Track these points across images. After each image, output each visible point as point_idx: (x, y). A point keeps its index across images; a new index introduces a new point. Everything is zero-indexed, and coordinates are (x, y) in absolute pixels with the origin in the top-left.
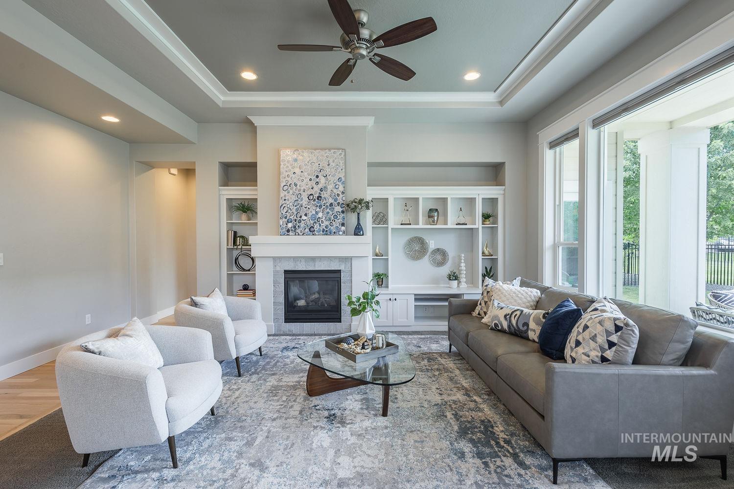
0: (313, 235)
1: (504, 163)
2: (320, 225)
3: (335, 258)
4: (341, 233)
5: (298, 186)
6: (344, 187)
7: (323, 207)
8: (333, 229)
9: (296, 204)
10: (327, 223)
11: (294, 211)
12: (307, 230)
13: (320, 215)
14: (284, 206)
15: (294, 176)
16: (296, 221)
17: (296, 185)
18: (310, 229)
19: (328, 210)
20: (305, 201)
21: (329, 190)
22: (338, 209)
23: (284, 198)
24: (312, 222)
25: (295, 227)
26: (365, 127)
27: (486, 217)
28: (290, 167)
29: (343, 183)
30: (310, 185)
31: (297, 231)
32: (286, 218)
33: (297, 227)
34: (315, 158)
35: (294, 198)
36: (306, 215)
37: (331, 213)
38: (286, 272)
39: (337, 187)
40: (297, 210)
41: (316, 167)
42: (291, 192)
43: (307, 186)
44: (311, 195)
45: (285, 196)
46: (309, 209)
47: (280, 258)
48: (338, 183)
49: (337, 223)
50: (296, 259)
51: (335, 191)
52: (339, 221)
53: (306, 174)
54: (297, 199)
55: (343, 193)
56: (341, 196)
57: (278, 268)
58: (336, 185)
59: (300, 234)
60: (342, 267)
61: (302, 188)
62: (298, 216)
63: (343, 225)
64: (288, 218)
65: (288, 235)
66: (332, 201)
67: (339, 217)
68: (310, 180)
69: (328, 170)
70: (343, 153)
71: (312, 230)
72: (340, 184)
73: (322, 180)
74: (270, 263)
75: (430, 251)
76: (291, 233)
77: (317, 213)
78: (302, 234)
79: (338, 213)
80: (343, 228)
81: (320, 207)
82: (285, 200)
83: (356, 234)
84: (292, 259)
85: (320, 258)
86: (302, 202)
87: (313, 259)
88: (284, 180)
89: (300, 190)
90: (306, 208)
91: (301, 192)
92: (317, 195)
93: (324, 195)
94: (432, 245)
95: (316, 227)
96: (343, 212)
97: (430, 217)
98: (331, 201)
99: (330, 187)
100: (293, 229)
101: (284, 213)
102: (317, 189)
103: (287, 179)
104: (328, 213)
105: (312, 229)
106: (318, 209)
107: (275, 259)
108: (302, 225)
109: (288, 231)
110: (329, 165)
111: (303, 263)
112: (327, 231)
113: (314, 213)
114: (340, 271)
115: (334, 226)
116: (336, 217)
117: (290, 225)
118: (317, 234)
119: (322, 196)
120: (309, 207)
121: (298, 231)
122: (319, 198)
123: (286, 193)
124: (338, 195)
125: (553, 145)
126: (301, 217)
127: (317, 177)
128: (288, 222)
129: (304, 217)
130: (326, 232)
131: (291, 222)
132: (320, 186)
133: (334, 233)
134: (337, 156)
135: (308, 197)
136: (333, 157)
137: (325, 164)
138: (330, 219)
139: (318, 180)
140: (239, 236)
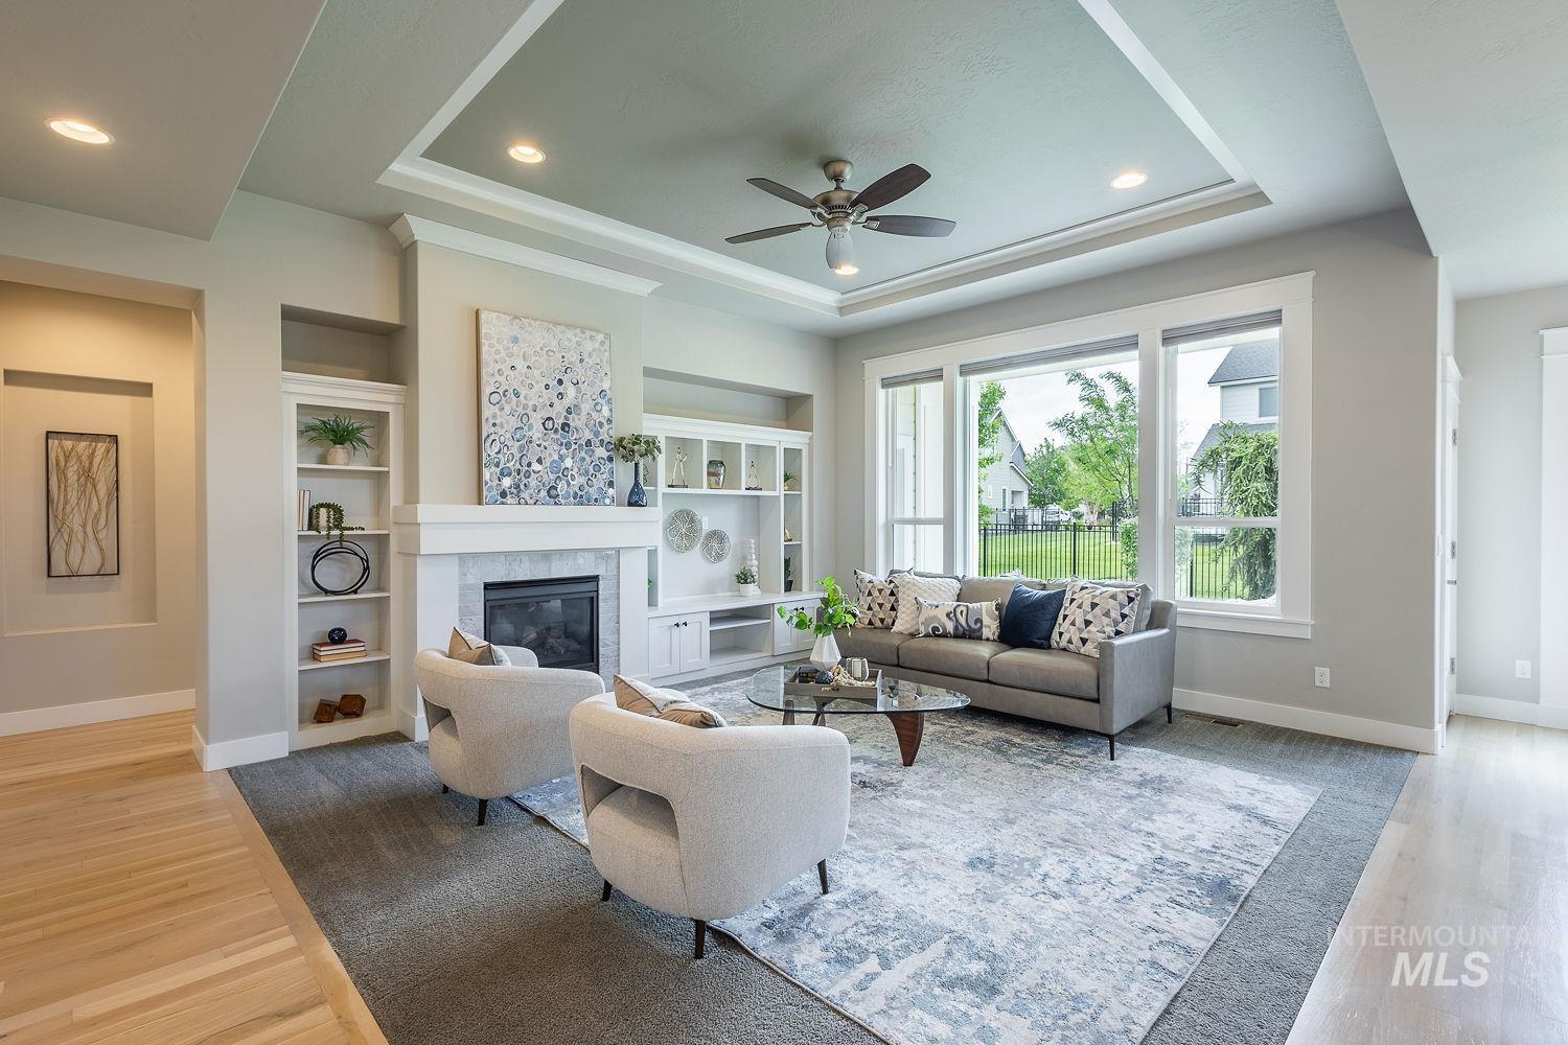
0: (556, 504)
1: (811, 396)
2: (569, 484)
3: (589, 550)
4: (607, 501)
5: (522, 397)
6: (611, 410)
7: (574, 446)
8: (593, 492)
9: (518, 436)
10: (583, 480)
11: (514, 450)
12: (544, 493)
13: (568, 463)
14: (492, 438)
15: (511, 373)
16: (519, 472)
17: (518, 395)
18: (548, 492)
19: (583, 454)
20: (537, 433)
21: (584, 413)
22: (601, 452)
23: (491, 421)
24: (553, 477)
25: (517, 486)
26: (638, 299)
27: (787, 478)
28: (503, 354)
29: (609, 402)
30: (546, 398)
31: (522, 495)
32: (497, 465)
33: (522, 487)
34: (554, 345)
35: (514, 422)
36: (540, 461)
37: (588, 460)
38: (488, 587)
39: (598, 408)
40: (521, 448)
41: (556, 361)
42: (507, 409)
43: (541, 400)
44: (549, 419)
45: (494, 416)
46: (546, 448)
47: (476, 556)
48: (600, 400)
49: (600, 481)
50: (511, 556)
51: (595, 415)
52: (604, 476)
53: (537, 373)
54: (520, 424)
55: (609, 421)
56: (606, 427)
57: (472, 580)
58: (596, 404)
59: (529, 501)
60: (600, 571)
61: (531, 404)
62: (524, 462)
63: (611, 484)
64: (501, 466)
65: (503, 503)
66: (591, 436)
67: (603, 470)
68: (547, 387)
69: (579, 373)
70: (607, 343)
71: (552, 494)
72: (603, 402)
73: (571, 392)
74: (452, 569)
75: (703, 534)
76: (509, 499)
77: (562, 458)
78: (532, 502)
79: (602, 462)
80: (611, 491)
81: (568, 446)
82: (494, 425)
83: (630, 504)
84: (502, 557)
85: (561, 552)
86: (530, 433)
87: (546, 555)
88: (493, 380)
89: (525, 407)
90: (539, 446)
91: (529, 411)
92: (561, 421)
93: (575, 421)
94: (706, 525)
95: (562, 487)
96: (610, 459)
97: (712, 474)
98: (588, 435)
99: (586, 407)
100: (515, 491)
101: (493, 454)
102: (560, 407)
103: (500, 379)
104: (583, 459)
105: (553, 492)
106: (564, 451)
107: (462, 557)
108: (533, 481)
109: (503, 494)
110: (581, 361)
111: (526, 564)
112: (581, 497)
113: (556, 457)
114: (595, 579)
115: (596, 487)
116: (597, 468)
117: (507, 482)
118: (563, 501)
119: (571, 423)
120: (544, 444)
121: (525, 495)
122: (565, 426)
123: (496, 409)
124: (601, 424)
125: (888, 383)
126: (529, 465)
127: (560, 382)
128: (502, 474)
129: (536, 466)
130: (580, 499)
131: (509, 475)
132: (566, 402)
133: (596, 500)
134: (597, 345)
135: (543, 424)
136: (589, 346)
137: (575, 358)
138: (587, 472)
139: (561, 389)
140: (322, 505)
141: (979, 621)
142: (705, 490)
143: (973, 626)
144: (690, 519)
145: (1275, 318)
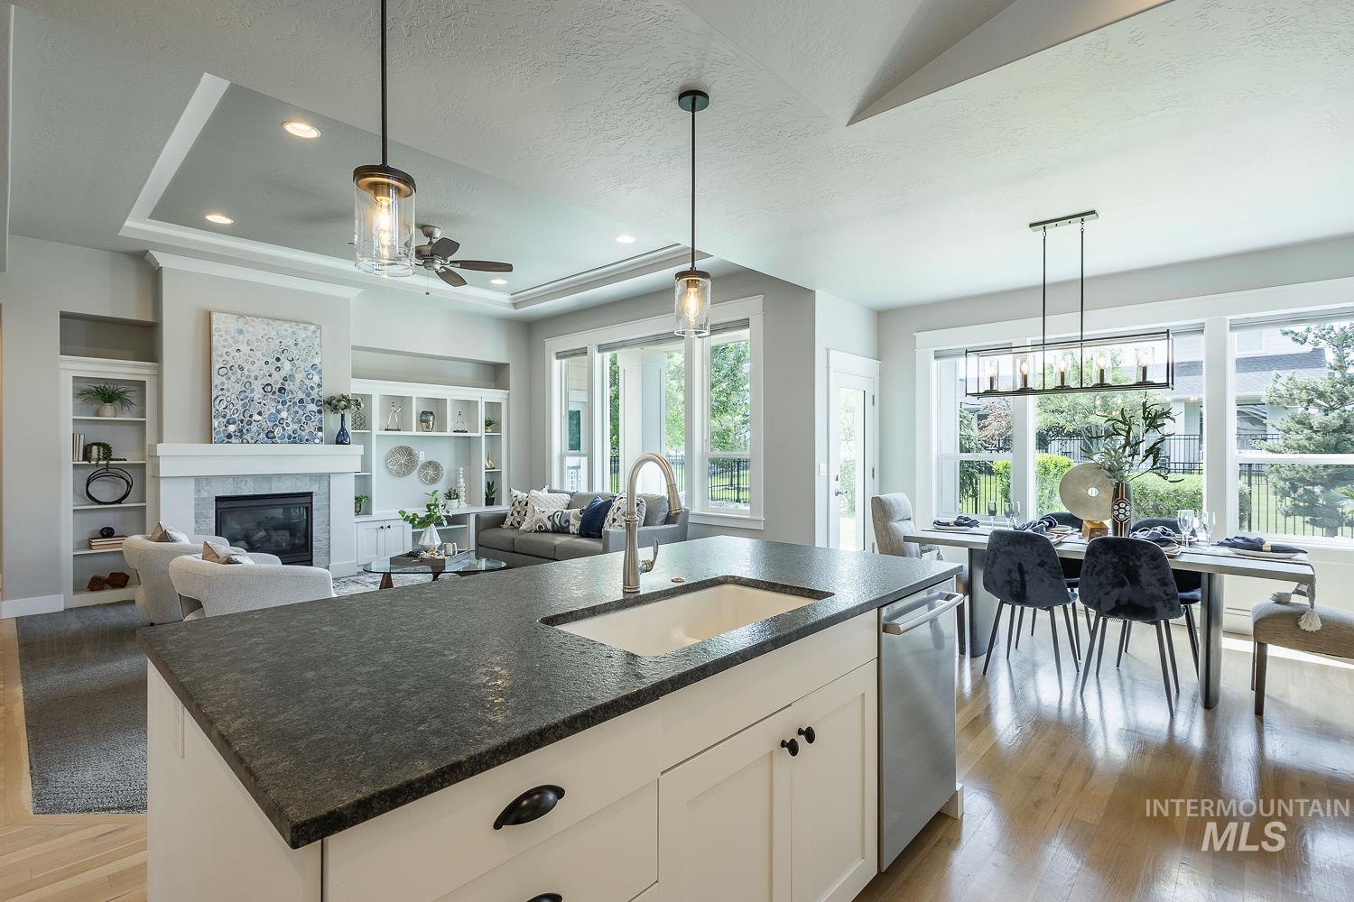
0: (273, 443)
1: (508, 364)
2: (284, 429)
3: (304, 475)
4: (317, 441)
5: (245, 371)
6: (321, 378)
7: (289, 403)
8: (305, 435)
9: (241, 397)
10: (296, 426)
11: (239, 407)
12: (263, 436)
13: (284, 414)
14: (220, 398)
15: (237, 354)
16: (242, 422)
17: (241, 369)
18: (267, 435)
19: (296, 408)
20: (258, 394)
21: (297, 382)
22: (313, 407)
23: (220, 387)
24: (270, 424)
25: (241, 431)
26: (347, 301)
27: (488, 424)
28: (230, 341)
29: (320, 372)
30: (265, 370)
31: (245, 437)
32: (224, 417)
33: (245, 431)
34: (273, 333)
35: (239, 388)
36: (260, 414)
37: (301, 412)
38: (218, 499)
39: (310, 377)
40: (244, 405)
41: (275, 345)
42: (233, 378)
43: (261, 372)
44: (268, 385)
45: (222, 383)
46: (265, 405)
47: (208, 479)
48: (311, 371)
49: (311, 427)
50: (236, 478)
51: (307, 382)
52: (314, 424)
53: (258, 354)
54: (243, 389)
55: (319, 386)
56: (317, 390)
57: (204, 494)
58: (308, 374)
59: (250, 441)
60: (314, 488)
61: (253, 375)
62: (247, 414)
63: (320, 429)
64: (228, 417)
65: (228, 442)
66: (303, 396)
67: (313, 419)
68: (267, 363)
69: (294, 352)
70: (319, 332)
71: (270, 436)
72: (314, 372)
73: (287, 366)
74: (189, 487)
75: (420, 464)
76: (233, 440)
77: (278, 411)
78: (253, 441)
79: (313, 414)
80: (320, 434)
81: (284, 403)
82: (222, 389)
83: (337, 443)
84: (231, 479)
85: (280, 476)
86: (252, 395)
87: (268, 478)
88: (221, 360)
89: (248, 377)
90: (260, 403)
91: (252, 380)
92: (279, 386)
93: (289, 386)
94: (422, 457)
95: (278, 431)
96: (320, 412)
97: (422, 421)
98: (301, 395)
99: (299, 376)
100: (239, 434)
101: (221, 409)
102: (277, 377)
103: (227, 358)
104: (297, 412)
106: (280, 406)
107: (198, 479)
108: (254, 428)
109: (229, 436)
110: (296, 345)
111: (251, 484)
113: (274, 411)
114: (310, 494)
115: (307, 431)
116: (308, 418)
117: (232, 428)
118: (279, 441)
119: (286, 387)
120: (264, 402)
121: (248, 437)
122: (282, 390)
123: (224, 379)
124: (312, 388)
125: (560, 356)
126: (251, 416)
127: (278, 359)
128: (228, 422)
129: (256, 417)
130: (294, 439)
131: (234, 423)
132: (283, 373)
133: (307, 440)
134: (309, 333)
135: (263, 388)
136: (302, 334)
137: (291, 343)
138: (300, 421)
139: (279, 364)
140: (95, 444)
141: (568, 521)
142: (414, 433)
143: (563, 524)
144: (409, 453)
145: (744, 324)
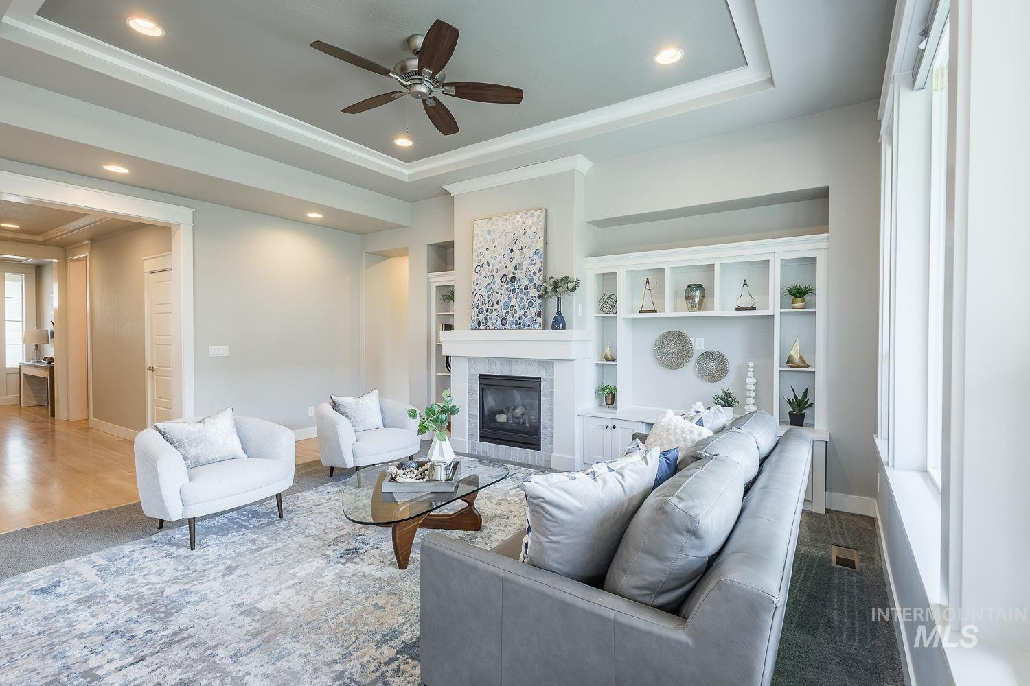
0: (505, 329)
1: (826, 189)
2: (513, 316)
3: (534, 360)
4: (536, 326)
5: (491, 266)
6: (542, 262)
7: (517, 291)
8: (527, 321)
9: (488, 289)
10: (520, 313)
11: (486, 298)
12: (499, 322)
13: (513, 302)
14: (476, 292)
15: (486, 252)
16: (487, 311)
17: (488, 265)
18: (501, 322)
19: (522, 295)
20: (497, 285)
21: (524, 268)
22: (534, 293)
23: (476, 283)
24: (504, 312)
25: (486, 319)
26: (570, 174)
28: (483, 242)
29: (540, 256)
30: (503, 262)
31: (488, 324)
32: (477, 307)
33: (488, 319)
34: (509, 227)
35: (486, 281)
36: (498, 303)
37: (525, 299)
38: (482, 377)
39: (533, 262)
40: (489, 296)
41: (510, 239)
42: (483, 274)
43: (501, 265)
44: (505, 275)
45: (477, 280)
46: (501, 294)
47: (475, 358)
48: (535, 257)
49: (532, 313)
50: (491, 360)
51: (531, 268)
52: (535, 309)
53: (499, 248)
54: (489, 282)
55: (540, 270)
56: (538, 274)
57: (473, 372)
58: (532, 260)
59: (492, 328)
60: (541, 374)
61: (495, 268)
62: (490, 305)
63: (539, 314)
64: (479, 307)
65: (479, 329)
66: (528, 283)
67: (534, 305)
68: (504, 256)
69: (524, 241)
70: (542, 215)
72: (536, 257)
73: (517, 256)
74: (465, 364)
75: (696, 355)
76: (482, 327)
77: (510, 300)
78: (493, 327)
79: (534, 299)
80: (539, 320)
81: (514, 291)
82: (477, 284)
83: (555, 328)
84: (487, 360)
85: (517, 360)
86: (494, 286)
87: (509, 361)
88: (477, 260)
89: (492, 271)
90: (498, 293)
91: (494, 273)
92: (511, 275)
93: (519, 275)
94: (700, 344)
95: (509, 318)
96: (539, 297)
97: (688, 298)
98: (526, 282)
99: (526, 264)
100: (485, 322)
101: (476, 302)
102: (511, 267)
103: (480, 257)
104: (522, 299)
105: (504, 322)
106: (511, 295)
107: (469, 359)
108: (494, 316)
109: (479, 324)
110: (525, 233)
111: (498, 366)
112: (520, 324)
113: (507, 299)
114: (538, 380)
115: (529, 317)
116: (531, 304)
117: (481, 316)
118: (509, 327)
119: (517, 276)
120: (501, 292)
121: (489, 324)
122: (513, 279)
123: (478, 275)
124: (535, 273)
126: (492, 305)
127: (512, 251)
128: (479, 312)
129: (496, 306)
130: (520, 326)
131: (482, 312)
132: (515, 263)
133: (529, 326)
134: (535, 219)
135: (501, 280)
136: (529, 221)
137: (521, 232)
138: (524, 307)
139: (512, 255)
142: (669, 313)
144: (680, 338)
